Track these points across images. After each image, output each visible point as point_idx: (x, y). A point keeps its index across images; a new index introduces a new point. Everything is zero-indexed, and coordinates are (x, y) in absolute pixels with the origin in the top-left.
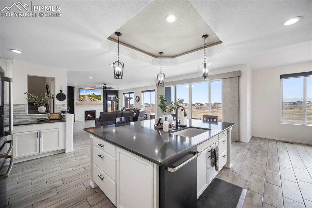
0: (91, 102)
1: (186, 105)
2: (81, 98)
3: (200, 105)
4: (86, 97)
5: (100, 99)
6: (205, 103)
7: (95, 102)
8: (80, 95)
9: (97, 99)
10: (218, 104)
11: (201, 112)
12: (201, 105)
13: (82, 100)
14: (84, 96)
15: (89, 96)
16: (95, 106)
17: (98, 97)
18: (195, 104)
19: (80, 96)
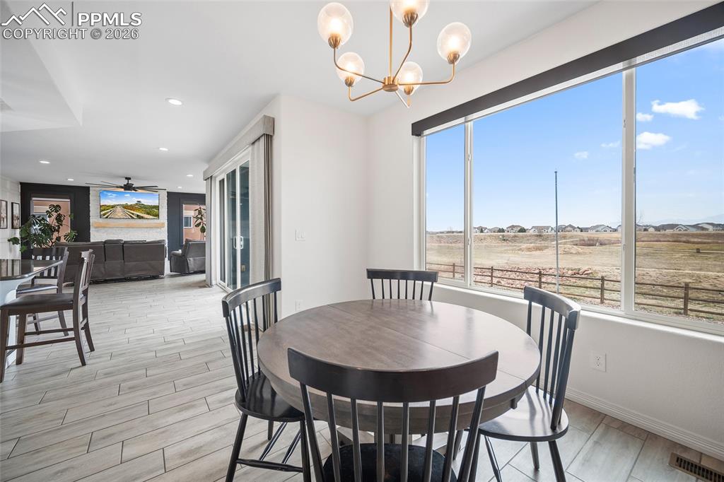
0: (132, 221)
1: (482, 231)
2: (103, 212)
3: (519, 231)
4: (119, 209)
5: (157, 216)
6: (533, 227)
7: (145, 221)
8: (101, 206)
9: (148, 214)
10: (569, 229)
11: (508, 248)
12: (523, 230)
13: (107, 218)
14: (113, 207)
15: (126, 207)
16: (146, 230)
17: (153, 211)
18: (505, 228)
19: (103, 208)
